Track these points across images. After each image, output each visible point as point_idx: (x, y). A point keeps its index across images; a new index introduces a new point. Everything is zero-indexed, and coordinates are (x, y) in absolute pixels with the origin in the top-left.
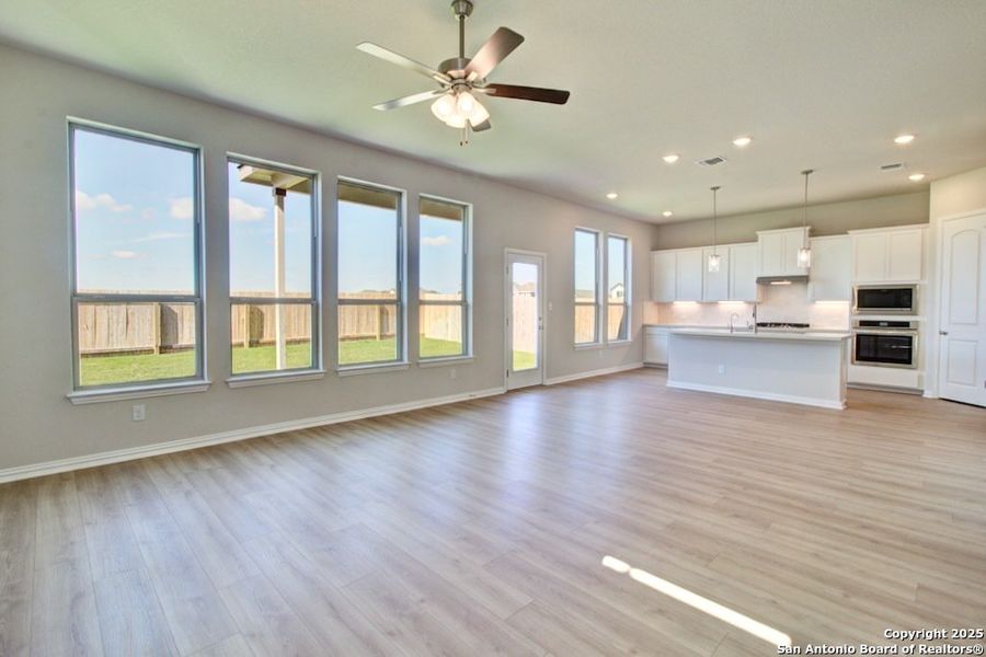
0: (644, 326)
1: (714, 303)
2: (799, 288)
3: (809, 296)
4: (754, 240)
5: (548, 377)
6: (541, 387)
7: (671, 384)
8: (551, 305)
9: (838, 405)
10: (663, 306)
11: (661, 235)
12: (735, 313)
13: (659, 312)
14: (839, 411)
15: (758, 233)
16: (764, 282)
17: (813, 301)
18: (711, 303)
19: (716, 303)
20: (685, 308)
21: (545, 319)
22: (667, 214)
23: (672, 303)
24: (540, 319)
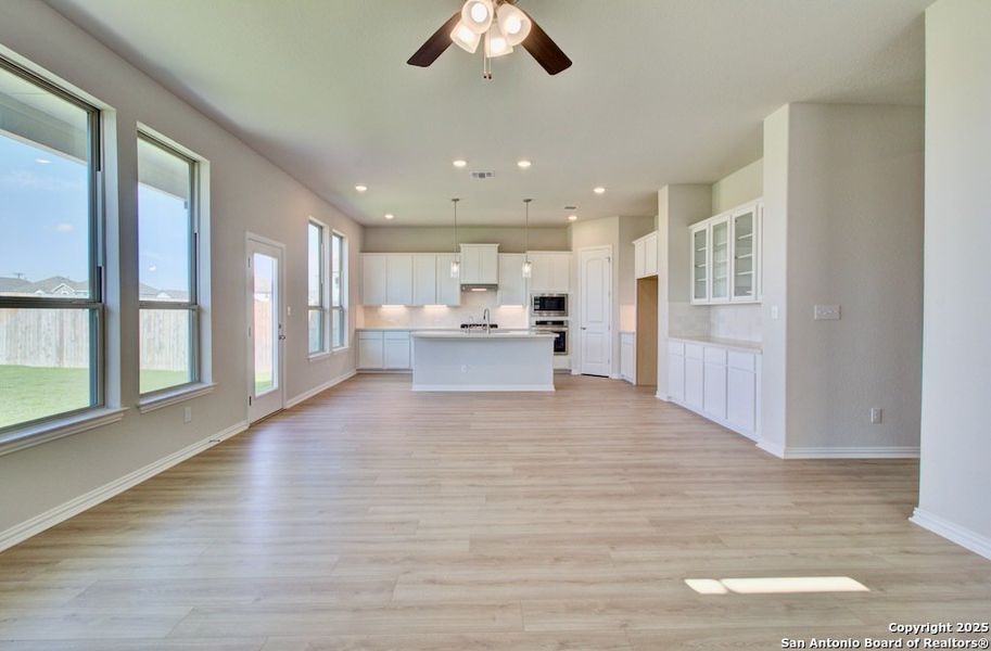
0: (357, 331)
1: (420, 307)
2: (490, 295)
3: (498, 301)
4: (458, 251)
5: (289, 398)
6: (282, 412)
7: (416, 388)
8: (289, 309)
9: (552, 388)
10: (371, 309)
11: (372, 237)
12: (439, 316)
13: (366, 317)
14: (551, 392)
15: (461, 245)
16: (466, 288)
17: (499, 306)
18: (417, 307)
19: (422, 307)
20: (392, 311)
21: (285, 327)
22: (389, 217)
23: (380, 306)
24: (280, 327)
